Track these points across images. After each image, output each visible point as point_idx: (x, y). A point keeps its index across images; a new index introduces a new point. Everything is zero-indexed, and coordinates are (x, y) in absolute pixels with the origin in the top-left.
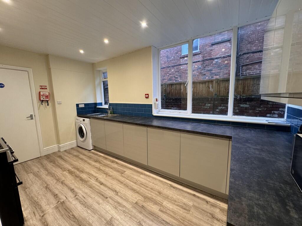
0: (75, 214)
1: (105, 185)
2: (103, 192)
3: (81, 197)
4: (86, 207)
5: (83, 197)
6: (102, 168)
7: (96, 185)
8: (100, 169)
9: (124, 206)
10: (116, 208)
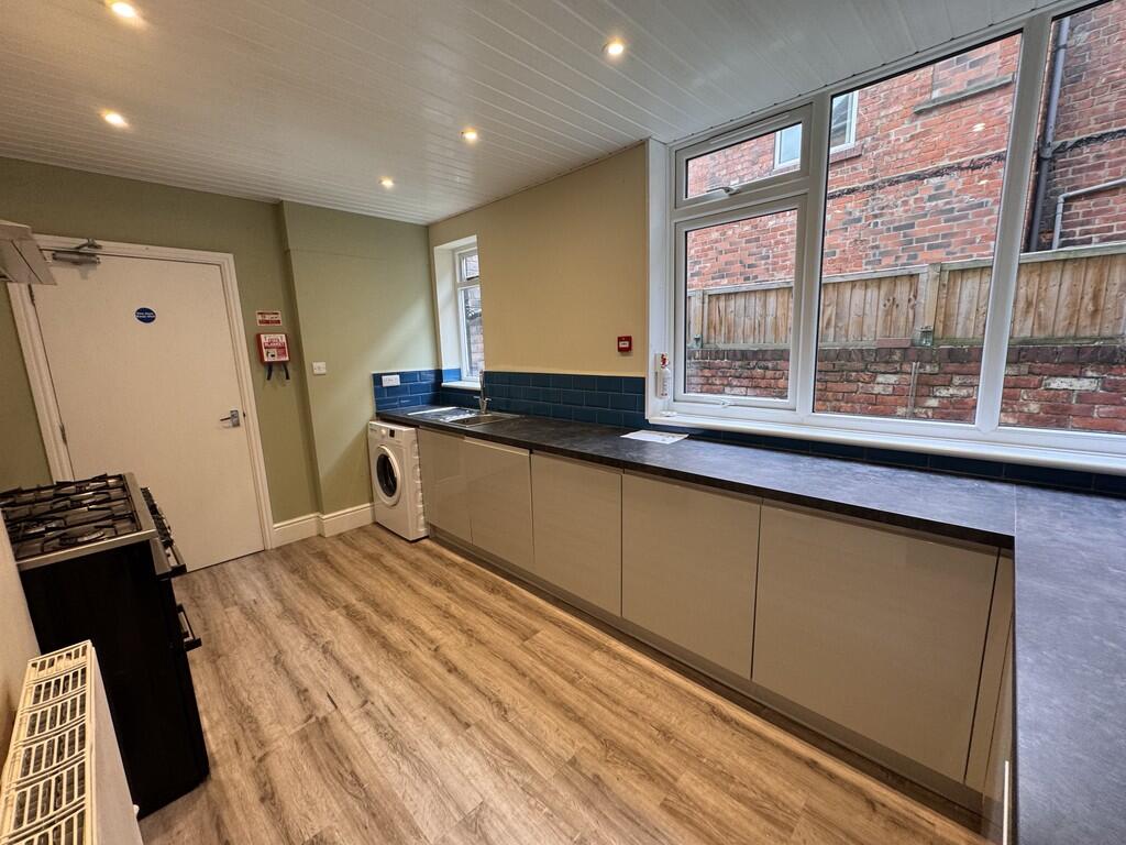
0: (359, 770)
1: (464, 678)
2: (455, 702)
3: (382, 708)
4: (395, 750)
5: (389, 710)
6: (456, 608)
7: (433, 670)
8: (447, 615)
9: (527, 768)
10: (498, 772)
